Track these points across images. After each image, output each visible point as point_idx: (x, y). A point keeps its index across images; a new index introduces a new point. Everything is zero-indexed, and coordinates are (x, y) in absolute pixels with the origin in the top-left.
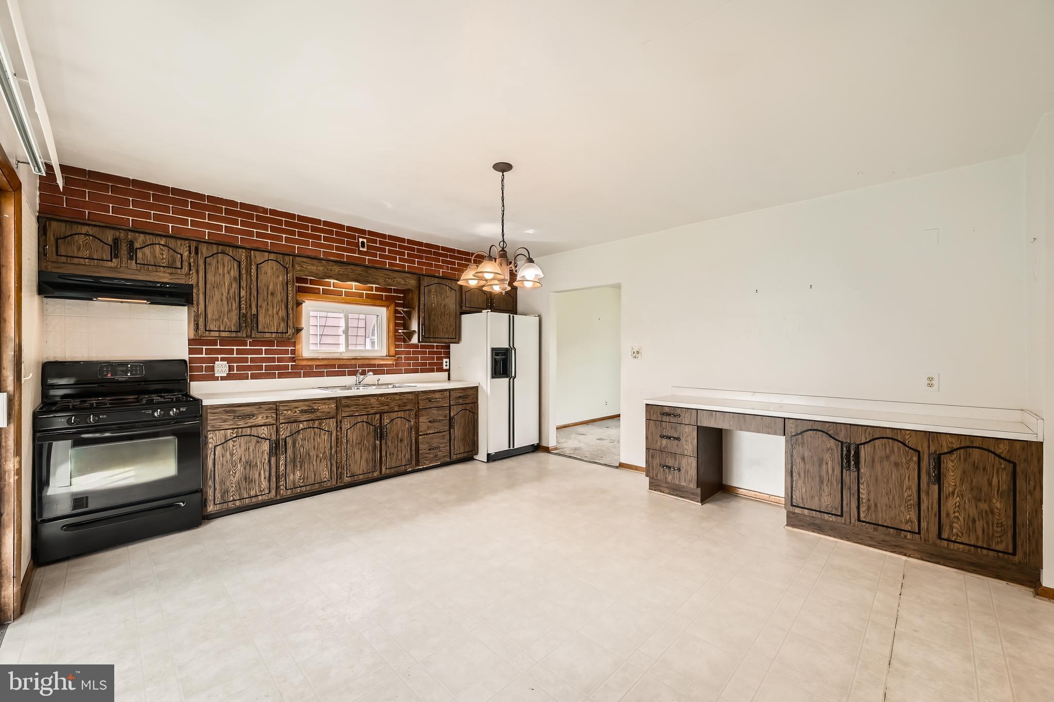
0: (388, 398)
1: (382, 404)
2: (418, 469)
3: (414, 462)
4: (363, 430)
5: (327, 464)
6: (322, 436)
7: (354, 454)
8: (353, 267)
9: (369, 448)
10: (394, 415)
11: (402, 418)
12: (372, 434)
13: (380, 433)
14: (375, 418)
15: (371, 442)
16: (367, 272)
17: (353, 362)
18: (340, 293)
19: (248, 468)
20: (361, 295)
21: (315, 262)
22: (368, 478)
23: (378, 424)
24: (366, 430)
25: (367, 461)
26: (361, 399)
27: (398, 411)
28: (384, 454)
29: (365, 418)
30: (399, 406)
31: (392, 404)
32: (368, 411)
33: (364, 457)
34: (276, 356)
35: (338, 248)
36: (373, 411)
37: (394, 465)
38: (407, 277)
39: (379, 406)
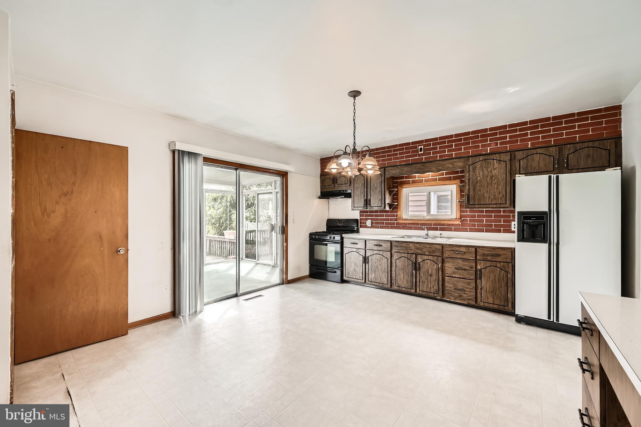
0: (421, 246)
1: (418, 249)
2: (446, 300)
3: (441, 294)
4: (405, 262)
5: (386, 275)
6: (384, 260)
7: (400, 274)
8: (415, 165)
9: (408, 273)
10: (426, 257)
11: (431, 260)
12: (410, 266)
13: (416, 267)
14: (412, 256)
15: (410, 270)
16: (424, 166)
17: (429, 222)
18: (421, 181)
19: (355, 265)
20: (435, 180)
21: (395, 168)
22: (408, 291)
23: (414, 261)
24: (407, 262)
25: (407, 281)
26: (404, 244)
27: (428, 255)
28: (418, 280)
29: (406, 255)
30: (429, 252)
31: (424, 250)
32: (408, 251)
33: (405, 278)
34: (390, 218)
35: (406, 157)
36: (411, 252)
37: (425, 290)
38: (455, 162)
39: (415, 249)
